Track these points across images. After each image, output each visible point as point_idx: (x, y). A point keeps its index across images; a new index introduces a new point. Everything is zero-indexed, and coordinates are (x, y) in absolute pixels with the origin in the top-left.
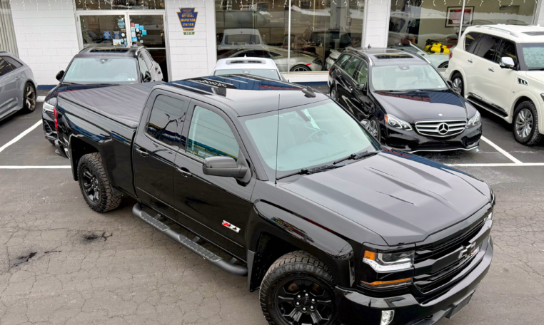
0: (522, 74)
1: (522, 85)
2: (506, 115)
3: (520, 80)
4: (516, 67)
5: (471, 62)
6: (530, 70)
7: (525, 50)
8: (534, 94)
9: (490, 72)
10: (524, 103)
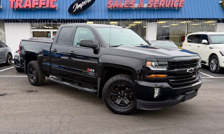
0: (211, 45)
1: (211, 49)
2: (206, 63)
3: (210, 48)
4: (208, 44)
5: (190, 46)
6: (214, 44)
7: (211, 37)
8: (216, 52)
9: (198, 47)
10: (213, 56)
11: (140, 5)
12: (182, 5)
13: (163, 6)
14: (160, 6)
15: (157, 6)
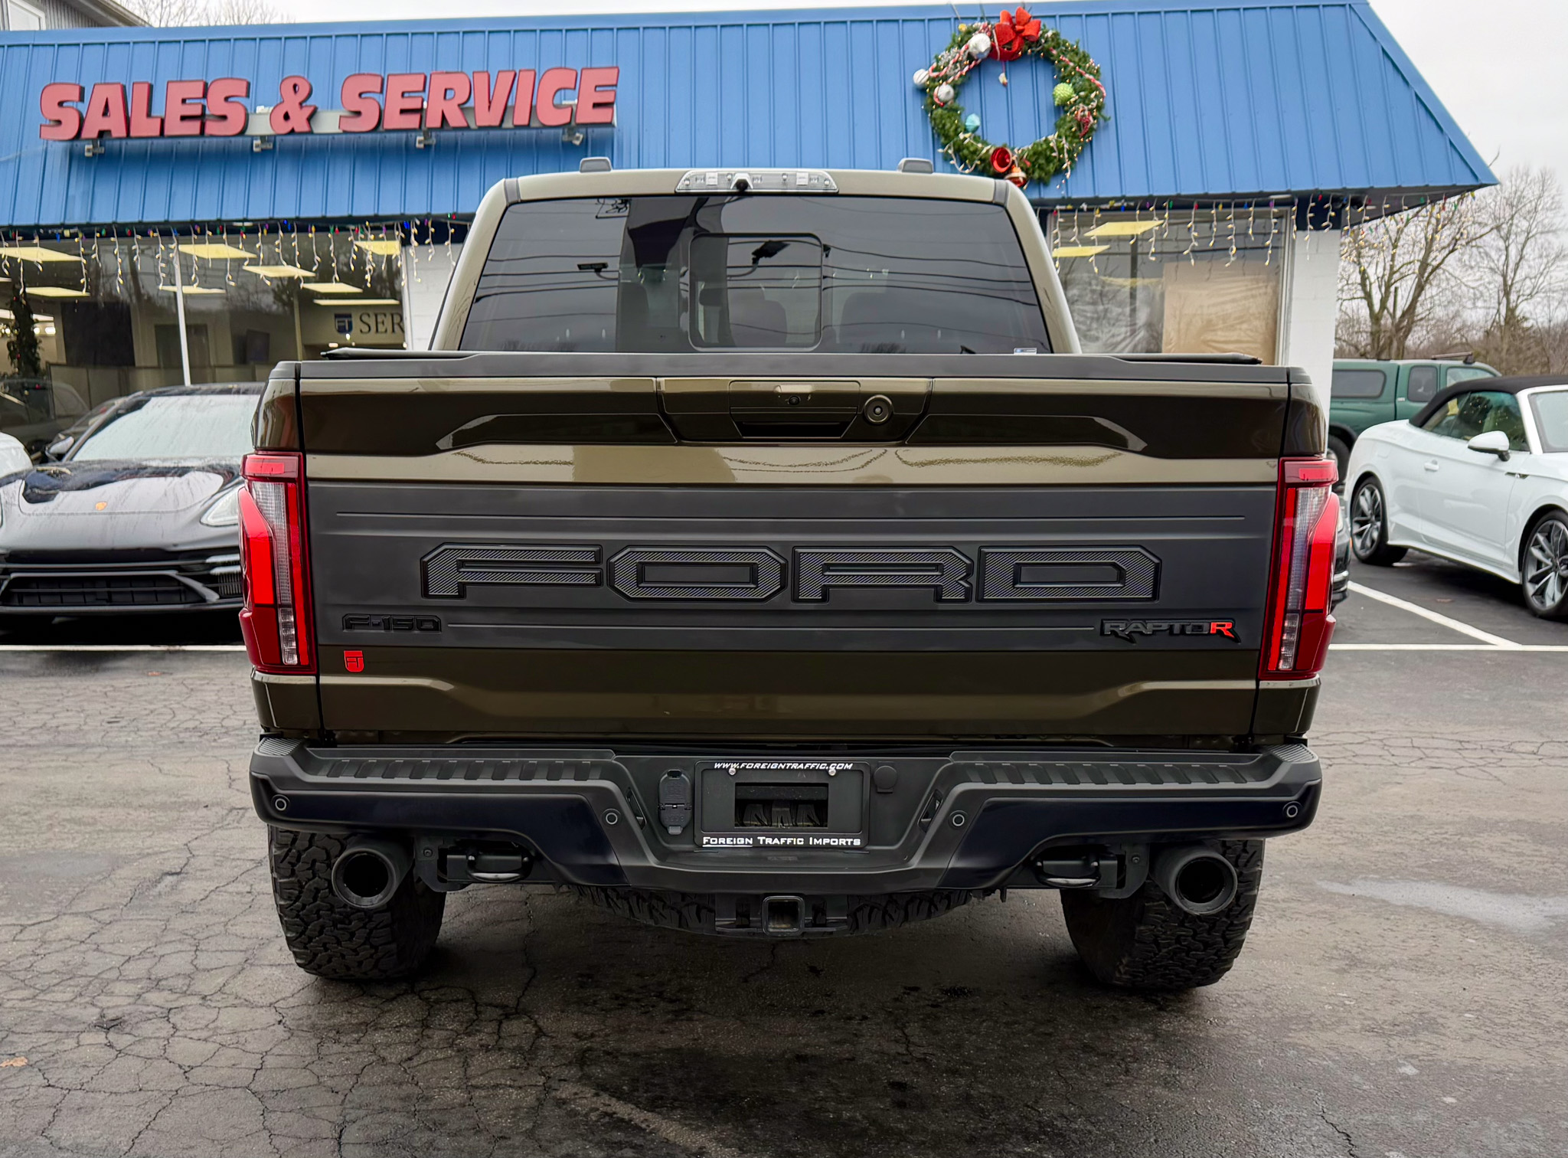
11: (286, 117)
12: (596, 105)
13: (456, 119)
14: (433, 121)
15: (412, 121)
